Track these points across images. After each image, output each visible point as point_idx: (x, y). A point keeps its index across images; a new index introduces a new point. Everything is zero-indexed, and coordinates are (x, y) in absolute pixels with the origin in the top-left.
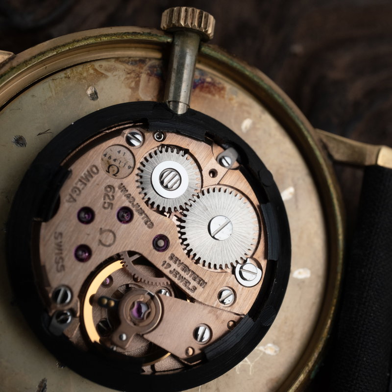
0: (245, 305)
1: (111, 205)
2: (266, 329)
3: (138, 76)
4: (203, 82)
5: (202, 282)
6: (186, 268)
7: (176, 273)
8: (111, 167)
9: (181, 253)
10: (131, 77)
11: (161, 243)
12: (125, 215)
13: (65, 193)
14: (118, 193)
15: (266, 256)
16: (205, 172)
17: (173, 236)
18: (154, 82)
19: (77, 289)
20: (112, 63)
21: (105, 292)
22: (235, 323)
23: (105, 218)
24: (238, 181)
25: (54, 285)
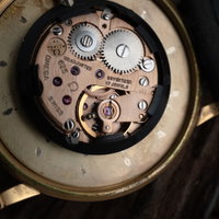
0: (154, 81)
1: (66, 70)
5: (129, 82)
6: (118, 80)
7: (115, 84)
8: (55, 51)
9: (111, 73)
11: (99, 74)
12: (75, 71)
13: (41, 77)
14: (66, 63)
15: (151, 52)
16: (100, 27)
17: (103, 68)
19: (74, 118)
21: (87, 112)
22: (154, 92)
23: (67, 78)
24: (119, 24)
25: (63, 122)
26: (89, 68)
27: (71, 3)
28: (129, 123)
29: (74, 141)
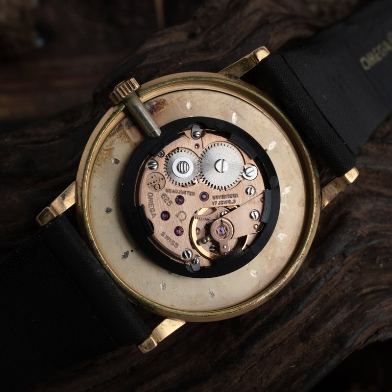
0: (260, 186)
1: (171, 202)
2: (278, 187)
3: (125, 133)
4: (153, 107)
5: (235, 196)
6: (223, 197)
7: (222, 202)
8: (155, 186)
9: (216, 192)
10: (123, 138)
11: (204, 197)
12: (180, 200)
13: (149, 215)
14: (169, 194)
15: (251, 158)
16: (194, 149)
17: (206, 189)
18: (134, 130)
19: (190, 247)
20: (110, 140)
21: (200, 236)
22: (264, 198)
23: (173, 209)
24: (210, 139)
25: (181, 254)
26: (192, 194)
27: (158, 133)
28: (246, 237)
29: (195, 268)
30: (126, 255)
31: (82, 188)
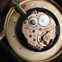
1: (31, 32)
4: (23, 6)
5: (48, 28)
6: (45, 29)
9: (43, 28)
10: (16, 16)
11: (40, 29)
12: (34, 31)
13: (26, 37)
14: (30, 30)
15: (51, 17)
16: (36, 17)
17: (40, 27)
18: (18, 13)
19: (38, 44)
20: (12, 17)
21: (40, 40)
22: (56, 28)
23: (32, 34)
24: (40, 13)
25: (36, 46)
26: (37, 29)
27: (25, 13)
28: (52, 39)
29: (40, 49)
30: (21, 48)
31: (6, 31)
